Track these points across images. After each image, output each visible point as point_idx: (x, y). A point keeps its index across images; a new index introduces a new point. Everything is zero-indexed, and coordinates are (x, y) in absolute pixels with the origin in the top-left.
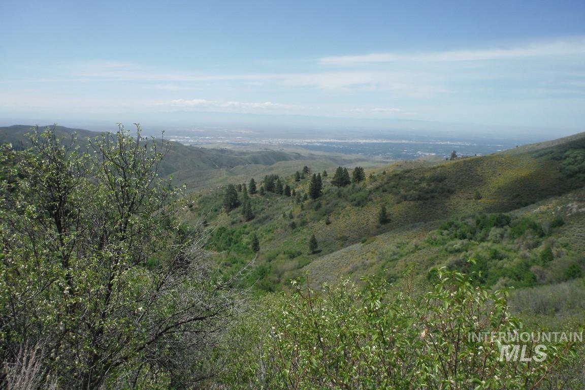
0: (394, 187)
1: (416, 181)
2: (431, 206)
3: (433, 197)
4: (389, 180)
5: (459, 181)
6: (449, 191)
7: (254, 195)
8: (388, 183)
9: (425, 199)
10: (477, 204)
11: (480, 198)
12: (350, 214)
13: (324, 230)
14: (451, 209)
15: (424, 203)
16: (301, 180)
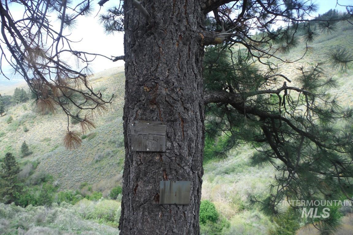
12: (43, 122)
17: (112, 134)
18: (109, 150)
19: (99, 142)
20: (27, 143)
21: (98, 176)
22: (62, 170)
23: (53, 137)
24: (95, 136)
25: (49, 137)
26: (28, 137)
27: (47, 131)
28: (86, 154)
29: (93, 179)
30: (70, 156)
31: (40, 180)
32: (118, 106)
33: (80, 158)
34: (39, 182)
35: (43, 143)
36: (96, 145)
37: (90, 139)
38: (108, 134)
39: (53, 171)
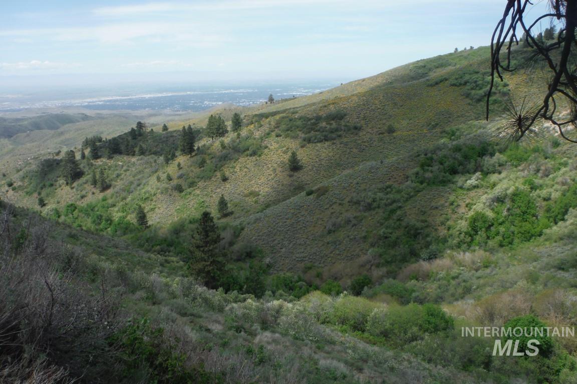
0: (288, 130)
1: (312, 121)
2: (342, 145)
3: (340, 136)
4: (277, 124)
5: (362, 116)
6: (356, 128)
7: (98, 160)
8: (278, 127)
9: (332, 139)
10: (394, 138)
11: (393, 132)
12: (248, 166)
13: (222, 188)
14: (366, 146)
15: (333, 144)
16: (139, 138)
17: (354, 190)
18: (349, 215)
19: (334, 201)
20: (226, 198)
21: (332, 255)
22: (276, 242)
23: (262, 191)
24: (327, 191)
25: (257, 190)
26: (227, 189)
27: (253, 182)
28: (313, 219)
29: (323, 260)
30: (288, 221)
31: (245, 254)
32: (364, 144)
33: (304, 225)
34: (243, 257)
35: (248, 198)
36: (328, 206)
37: (319, 196)
38: (348, 189)
39: (263, 243)
